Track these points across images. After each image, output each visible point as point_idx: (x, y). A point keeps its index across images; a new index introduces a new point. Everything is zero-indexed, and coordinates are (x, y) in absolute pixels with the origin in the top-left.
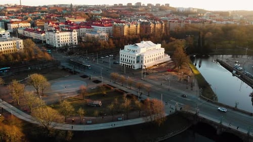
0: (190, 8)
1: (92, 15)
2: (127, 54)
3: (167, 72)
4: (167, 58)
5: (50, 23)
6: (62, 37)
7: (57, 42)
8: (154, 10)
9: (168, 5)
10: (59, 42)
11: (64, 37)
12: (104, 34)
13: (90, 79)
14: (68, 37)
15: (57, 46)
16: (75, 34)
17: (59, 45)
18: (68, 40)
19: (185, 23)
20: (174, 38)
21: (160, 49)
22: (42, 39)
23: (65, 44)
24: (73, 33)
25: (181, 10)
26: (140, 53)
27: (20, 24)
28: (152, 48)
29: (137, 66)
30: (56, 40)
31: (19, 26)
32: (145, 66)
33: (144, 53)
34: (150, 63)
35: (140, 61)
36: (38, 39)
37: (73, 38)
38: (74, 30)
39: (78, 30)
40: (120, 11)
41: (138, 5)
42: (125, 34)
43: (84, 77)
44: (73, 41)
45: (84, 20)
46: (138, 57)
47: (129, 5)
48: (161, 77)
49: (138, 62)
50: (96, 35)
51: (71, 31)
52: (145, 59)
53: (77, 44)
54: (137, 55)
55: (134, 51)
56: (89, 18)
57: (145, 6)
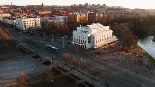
0: (120, 6)
1: (56, 10)
2: (80, 35)
3: (118, 52)
4: (115, 38)
5: (24, 14)
6: (28, 22)
7: (23, 26)
8: (96, 7)
9: (105, 5)
10: (25, 26)
11: (30, 22)
12: (62, 20)
13: (41, 59)
14: (33, 22)
15: (24, 29)
16: (39, 20)
17: (25, 28)
18: (33, 24)
19: (120, 14)
20: (116, 22)
21: (108, 31)
22: (14, 24)
23: (31, 28)
24: (37, 19)
25: (114, 8)
26: (91, 34)
27: (3, 15)
28: (101, 29)
29: (88, 46)
30: (23, 24)
31: (2, 16)
32: (96, 46)
33: (96, 33)
34: (100, 43)
35: (92, 42)
36: (12, 24)
37: (37, 23)
38: (38, 17)
39: (43, 18)
40: (75, 8)
41: (86, 5)
42: (78, 21)
43: (36, 57)
44: (37, 25)
45: (49, 12)
46: (90, 37)
47: (80, 5)
48: (114, 57)
49: (89, 42)
50: (56, 21)
51: (35, 17)
52: (96, 39)
53: (40, 27)
54: (89, 35)
55: (86, 32)
56: (53, 11)
57: (90, 6)
